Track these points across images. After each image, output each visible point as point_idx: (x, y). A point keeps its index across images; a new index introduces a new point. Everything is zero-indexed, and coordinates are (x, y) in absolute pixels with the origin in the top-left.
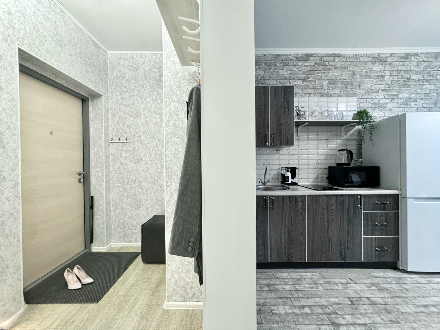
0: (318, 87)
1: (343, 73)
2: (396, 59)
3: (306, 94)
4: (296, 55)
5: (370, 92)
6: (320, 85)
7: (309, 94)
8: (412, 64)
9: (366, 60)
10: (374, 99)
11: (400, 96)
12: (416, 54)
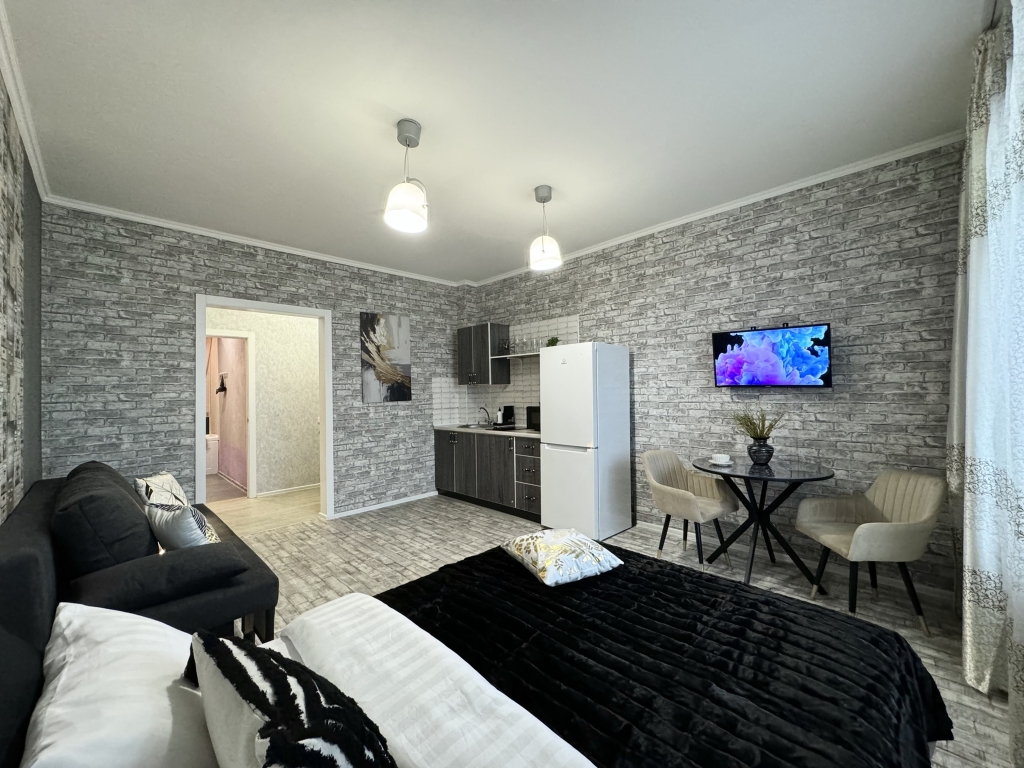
8: (647, 254)
10: (599, 313)
11: (632, 303)
12: (652, 236)
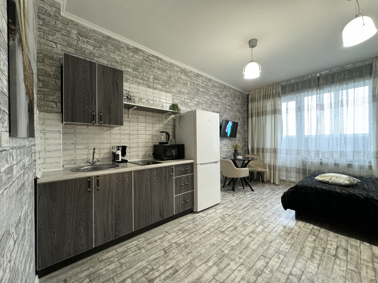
0: (145, 79)
1: (163, 74)
2: (193, 75)
3: (136, 82)
4: (127, 45)
5: (179, 92)
6: (147, 78)
7: (139, 83)
8: (200, 81)
9: (177, 69)
10: (182, 98)
11: (195, 99)
12: (202, 76)
